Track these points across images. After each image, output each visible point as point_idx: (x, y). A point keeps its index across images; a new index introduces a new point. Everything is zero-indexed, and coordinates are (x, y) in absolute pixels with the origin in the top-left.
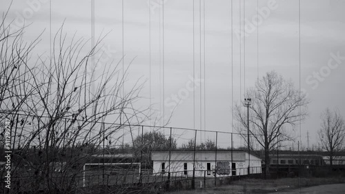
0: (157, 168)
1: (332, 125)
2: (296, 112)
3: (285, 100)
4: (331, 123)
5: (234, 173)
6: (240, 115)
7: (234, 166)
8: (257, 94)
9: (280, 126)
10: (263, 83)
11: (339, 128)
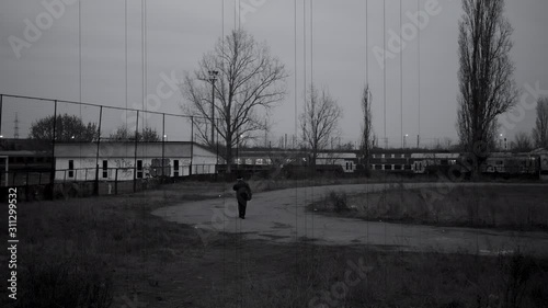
0: (61, 165)
1: (318, 108)
2: (271, 89)
3: (256, 71)
4: (316, 106)
5: (176, 174)
6: (192, 91)
7: (176, 163)
8: (219, 61)
9: (248, 109)
10: (226, 46)
11: (327, 111)
